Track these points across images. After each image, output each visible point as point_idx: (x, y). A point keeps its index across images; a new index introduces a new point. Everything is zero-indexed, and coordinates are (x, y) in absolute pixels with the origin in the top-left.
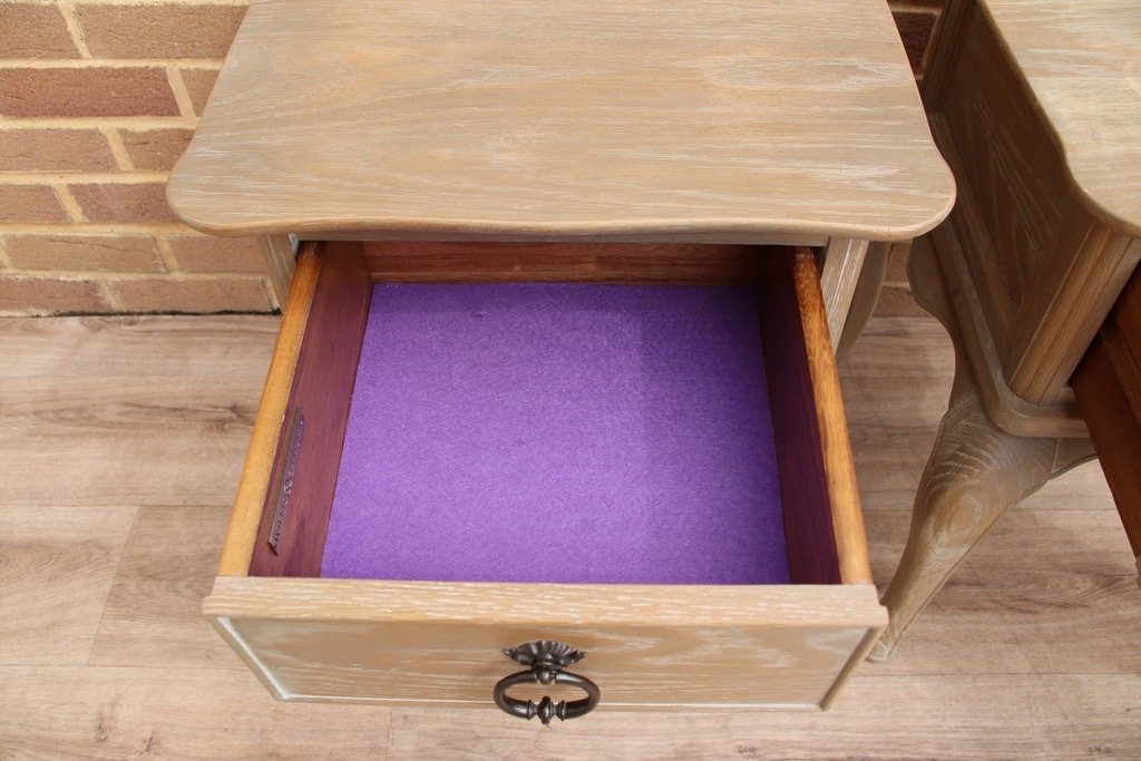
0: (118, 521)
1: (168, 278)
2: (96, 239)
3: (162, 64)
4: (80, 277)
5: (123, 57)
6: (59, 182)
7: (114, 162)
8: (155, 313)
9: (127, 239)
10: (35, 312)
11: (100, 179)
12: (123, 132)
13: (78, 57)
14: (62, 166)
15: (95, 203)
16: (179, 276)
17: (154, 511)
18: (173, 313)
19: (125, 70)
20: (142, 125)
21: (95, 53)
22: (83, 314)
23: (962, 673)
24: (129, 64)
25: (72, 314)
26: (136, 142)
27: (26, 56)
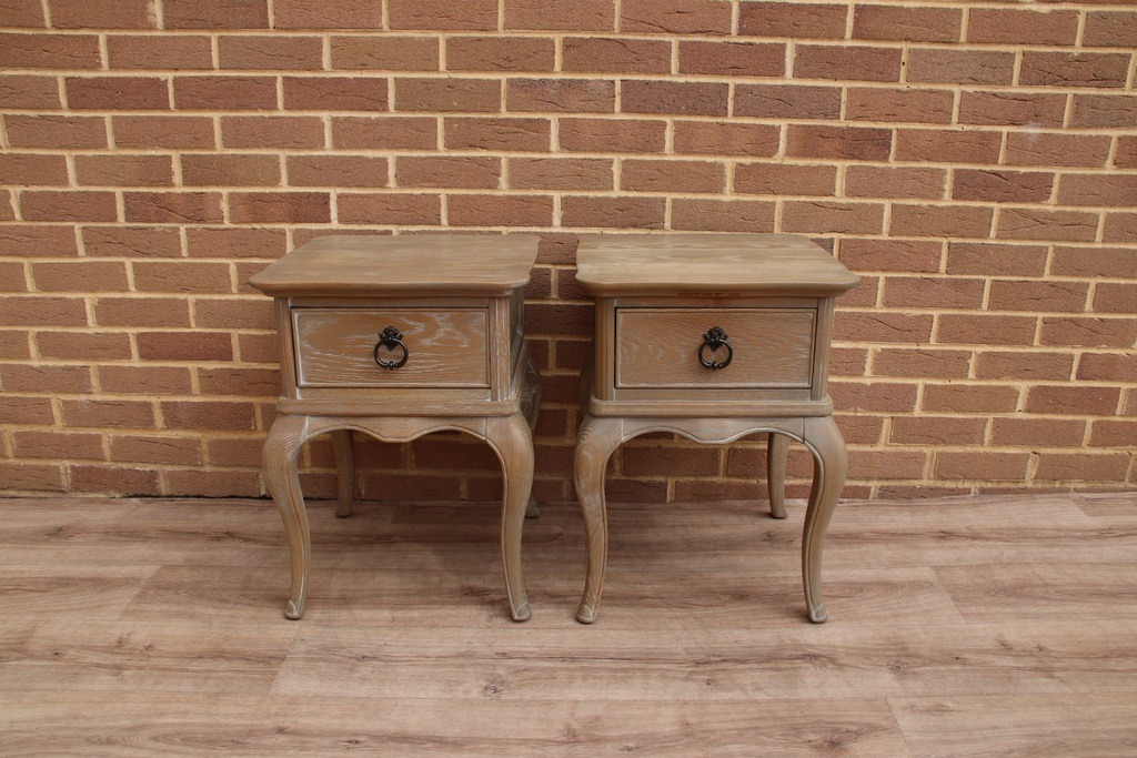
0: (149, 571)
1: (201, 470)
2: (166, 439)
3: (230, 331)
4: (148, 468)
5: (212, 327)
6: (155, 400)
7: (190, 389)
8: (187, 496)
9: (185, 440)
10: (113, 494)
11: (179, 399)
12: (200, 370)
13: (189, 326)
14: (162, 389)
15: (173, 416)
16: (208, 469)
17: (173, 567)
18: (198, 497)
19: (211, 333)
20: (210, 366)
21: (198, 325)
22: (143, 496)
23: (639, 629)
24: (213, 330)
25: (136, 496)
26: (205, 376)
27: (163, 326)
